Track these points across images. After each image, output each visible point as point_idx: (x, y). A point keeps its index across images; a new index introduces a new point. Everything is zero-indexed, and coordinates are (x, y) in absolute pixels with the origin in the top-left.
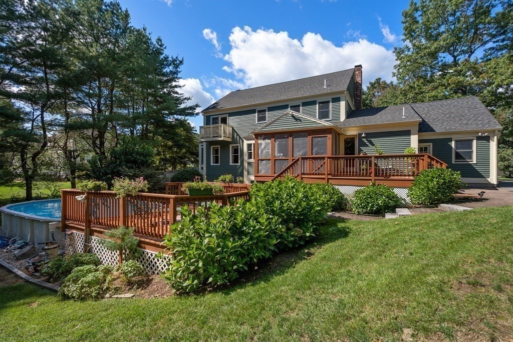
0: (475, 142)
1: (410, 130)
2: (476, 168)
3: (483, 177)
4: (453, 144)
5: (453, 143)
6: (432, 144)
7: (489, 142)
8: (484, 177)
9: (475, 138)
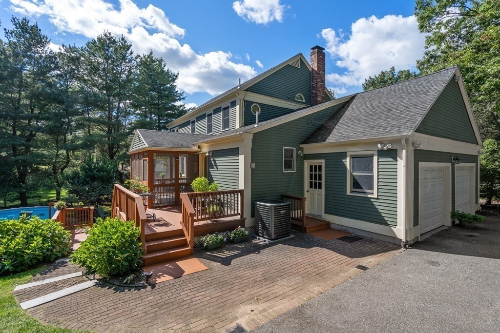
0: (375, 158)
1: (238, 148)
2: (378, 207)
3: (385, 223)
4: (347, 162)
5: (348, 159)
6: (324, 160)
7: (397, 161)
8: (388, 225)
9: (376, 153)
